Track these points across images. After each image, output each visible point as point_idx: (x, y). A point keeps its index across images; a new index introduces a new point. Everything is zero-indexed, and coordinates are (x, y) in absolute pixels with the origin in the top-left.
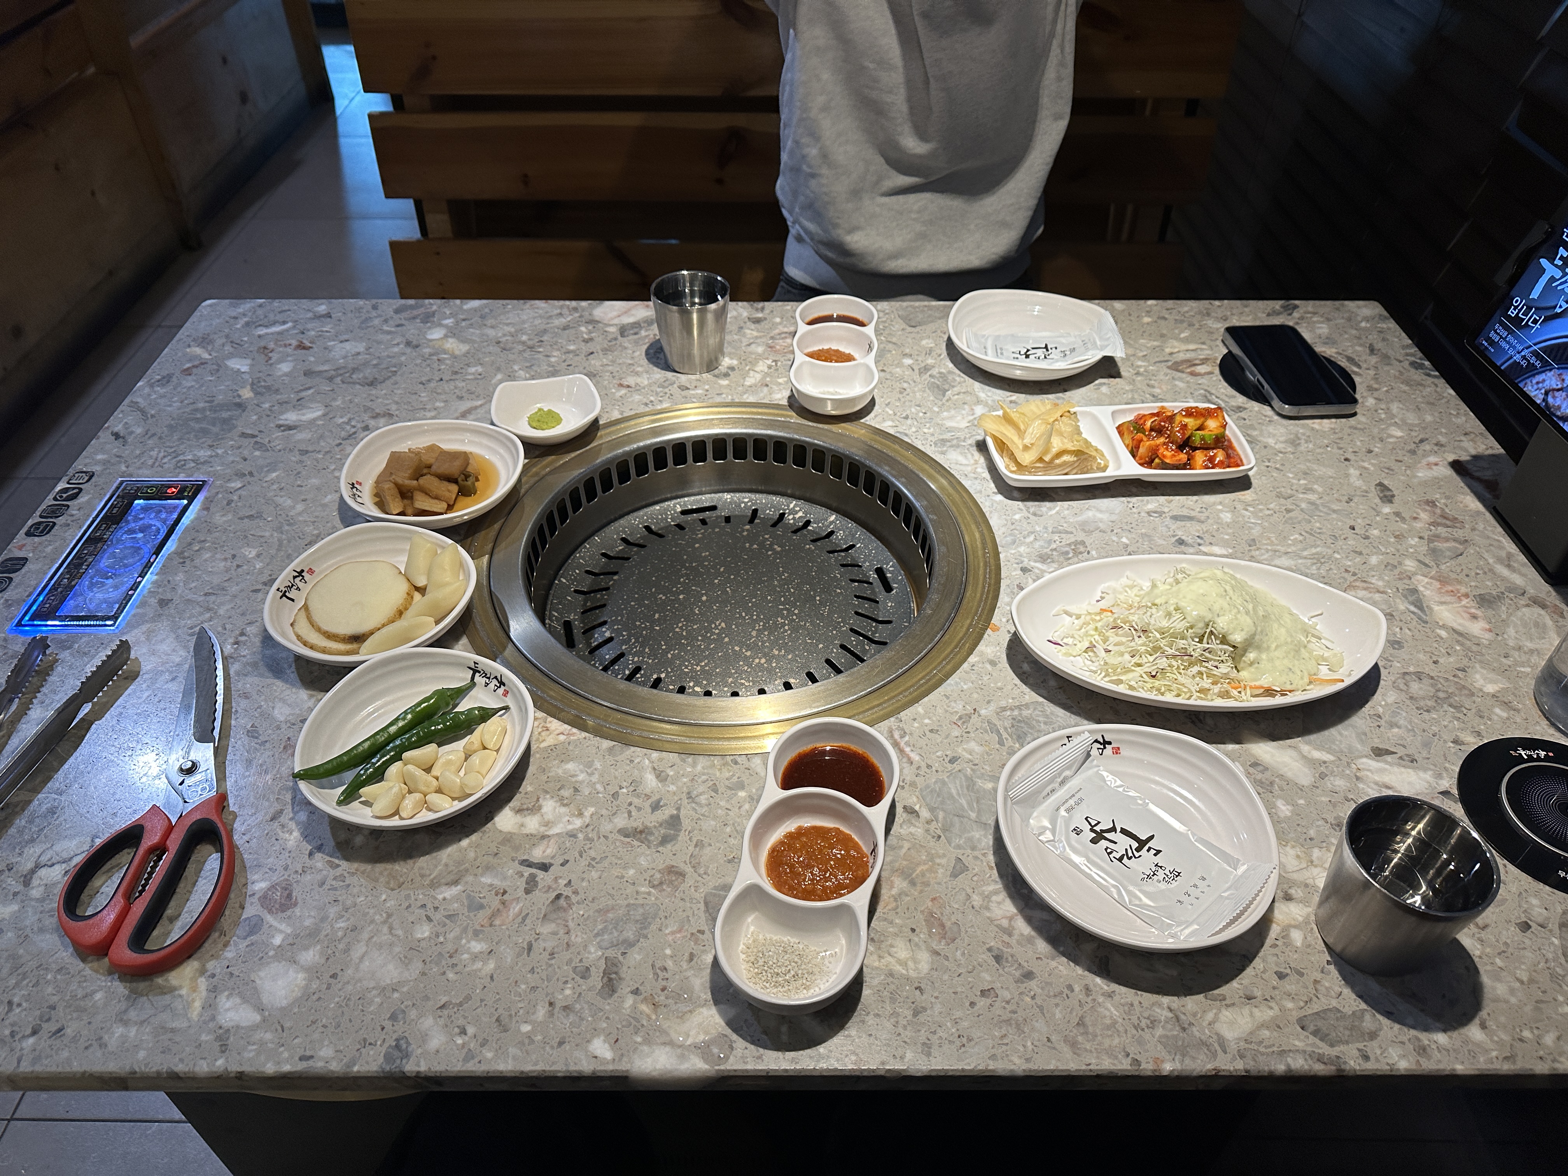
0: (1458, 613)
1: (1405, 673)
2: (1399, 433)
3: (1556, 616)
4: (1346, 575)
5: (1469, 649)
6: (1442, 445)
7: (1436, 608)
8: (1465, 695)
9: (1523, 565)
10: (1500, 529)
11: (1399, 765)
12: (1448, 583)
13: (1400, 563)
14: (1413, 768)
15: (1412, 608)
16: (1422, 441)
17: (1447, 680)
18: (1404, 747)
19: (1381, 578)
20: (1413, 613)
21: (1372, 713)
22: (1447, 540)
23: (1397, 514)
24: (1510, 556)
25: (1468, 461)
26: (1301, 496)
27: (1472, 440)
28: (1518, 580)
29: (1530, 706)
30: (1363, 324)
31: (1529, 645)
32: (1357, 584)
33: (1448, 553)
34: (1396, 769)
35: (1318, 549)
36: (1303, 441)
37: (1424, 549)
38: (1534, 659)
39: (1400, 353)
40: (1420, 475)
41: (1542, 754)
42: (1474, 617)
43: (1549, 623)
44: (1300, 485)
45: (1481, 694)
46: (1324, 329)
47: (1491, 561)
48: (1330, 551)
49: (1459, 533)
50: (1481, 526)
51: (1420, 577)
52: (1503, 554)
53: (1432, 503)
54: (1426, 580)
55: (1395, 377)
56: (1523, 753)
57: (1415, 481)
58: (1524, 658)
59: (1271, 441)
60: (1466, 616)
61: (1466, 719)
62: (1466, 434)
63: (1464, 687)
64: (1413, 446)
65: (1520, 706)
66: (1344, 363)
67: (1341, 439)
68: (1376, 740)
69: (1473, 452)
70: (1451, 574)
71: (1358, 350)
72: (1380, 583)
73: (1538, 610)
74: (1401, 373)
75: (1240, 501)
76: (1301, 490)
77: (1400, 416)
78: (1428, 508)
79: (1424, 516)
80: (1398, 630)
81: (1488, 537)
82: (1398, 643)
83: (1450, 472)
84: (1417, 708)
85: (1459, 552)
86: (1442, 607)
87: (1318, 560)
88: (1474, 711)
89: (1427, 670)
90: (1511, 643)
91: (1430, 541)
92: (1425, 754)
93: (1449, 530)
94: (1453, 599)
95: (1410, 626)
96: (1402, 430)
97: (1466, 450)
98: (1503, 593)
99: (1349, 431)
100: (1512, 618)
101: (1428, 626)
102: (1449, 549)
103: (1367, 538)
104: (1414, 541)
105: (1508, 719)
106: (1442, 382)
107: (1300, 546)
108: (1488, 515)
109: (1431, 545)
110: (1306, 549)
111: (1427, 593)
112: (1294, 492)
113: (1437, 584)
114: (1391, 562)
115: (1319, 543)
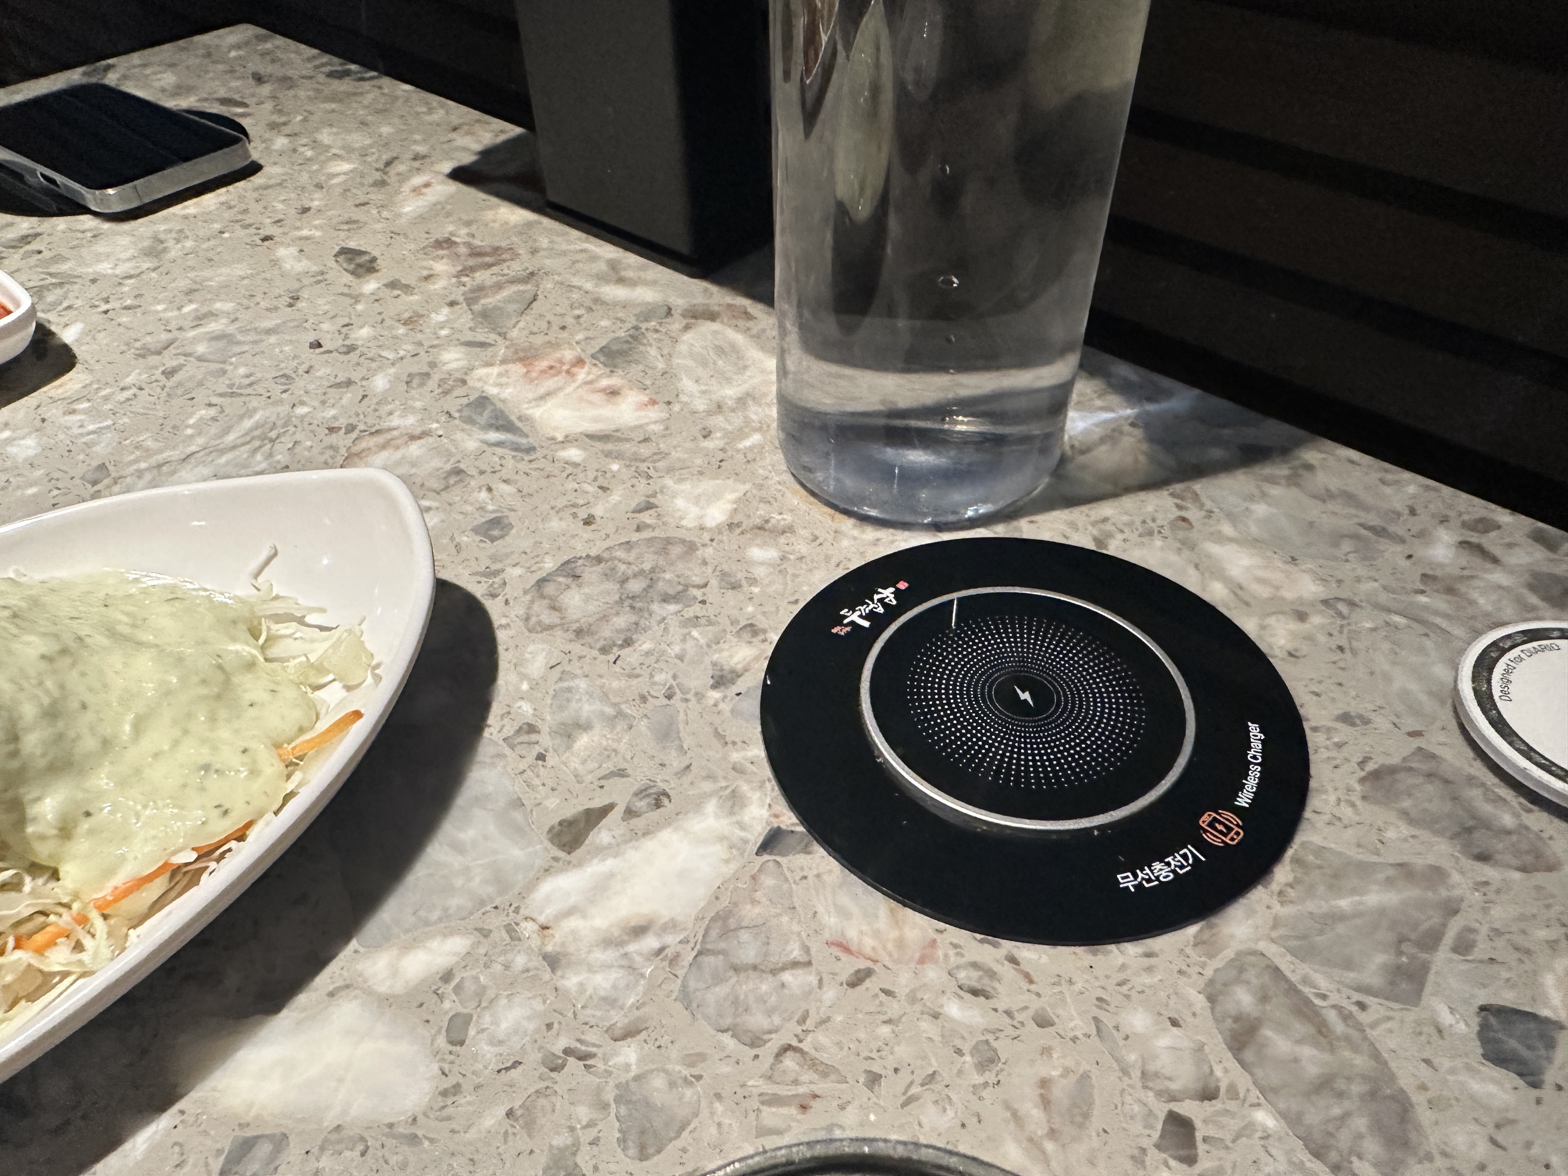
0: (581, 399)
1: (541, 582)
2: (346, 167)
3: (741, 323)
4: (334, 439)
5: (638, 459)
6: (424, 157)
7: (537, 412)
8: (681, 557)
9: (641, 268)
10: (575, 234)
11: (635, 836)
12: (535, 357)
13: (433, 365)
14: (668, 822)
15: (493, 436)
16: (388, 164)
17: (628, 545)
18: (621, 773)
19: (407, 410)
20: (499, 444)
21: (509, 731)
22: (499, 286)
23: (393, 285)
24: (613, 265)
25: (475, 163)
26: (192, 334)
27: (468, 133)
28: (646, 295)
29: (804, 507)
30: (233, 54)
31: (730, 392)
32: (363, 444)
33: (512, 307)
34: (633, 855)
35: (257, 417)
36: (171, 243)
37: (465, 319)
38: (755, 413)
39: (307, 69)
40: (407, 209)
41: (888, 594)
42: (613, 393)
43: (739, 338)
44: (184, 317)
45: (706, 537)
46: (169, 79)
47: (589, 286)
48: (284, 409)
49: (515, 268)
50: (544, 242)
51: (481, 372)
52: (603, 267)
53: (447, 243)
54: (495, 370)
55: (310, 98)
56: (855, 617)
57: (403, 220)
58: (737, 420)
59: (105, 267)
60: (598, 398)
61: (710, 611)
62: (455, 129)
63: (668, 541)
64: (378, 176)
65: (788, 518)
66: (216, 109)
67: (246, 211)
68: (552, 803)
69: (478, 147)
70: (532, 339)
71: (237, 86)
72: (411, 420)
73: (708, 327)
74: (317, 90)
75: (53, 401)
76: (187, 324)
77: (339, 143)
78: (441, 252)
79: (442, 267)
80: (484, 495)
81: (564, 253)
82: (496, 522)
83: (454, 187)
84: (604, 650)
85: (529, 296)
86: (550, 403)
87: (263, 438)
88: (714, 582)
89: (580, 548)
90: (700, 405)
91: (470, 301)
92: (676, 763)
93: (495, 269)
94: (559, 380)
95: (504, 474)
96: (348, 160)
97: (465, 149)
98: (636, 328)
99: (256, 195)
100: (676, 361)
101: (539, 454)
102: (509, 300)
103: (351, 349)
104: (443, 314)
105: (783, 558)
106: (387, 83)
107: (214, 430)
108: (546, 221)
109: (477, 308)
110: (227, 431)
111: (507, 393)
112: (176, 334)
113: (517, 369)
114: (415, 369)
115: (254, 403)
